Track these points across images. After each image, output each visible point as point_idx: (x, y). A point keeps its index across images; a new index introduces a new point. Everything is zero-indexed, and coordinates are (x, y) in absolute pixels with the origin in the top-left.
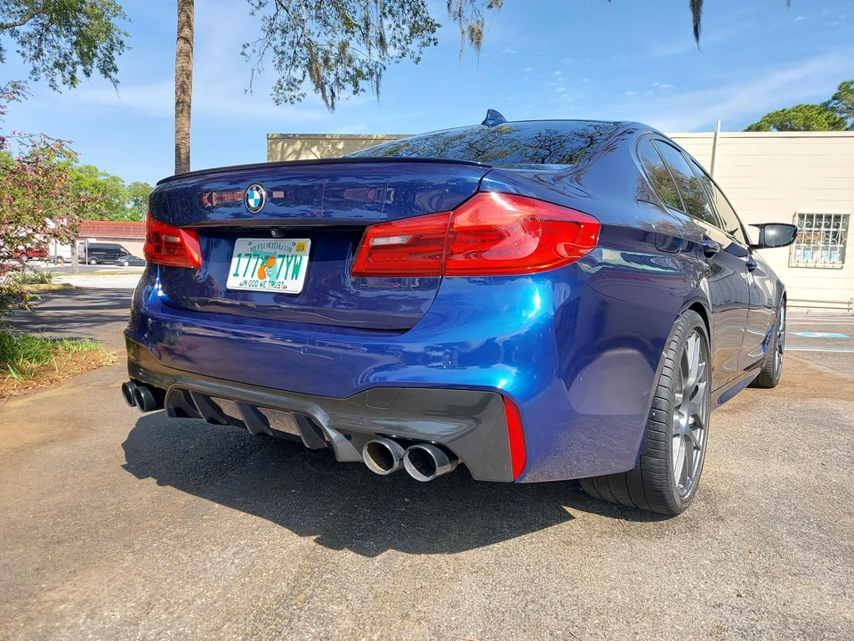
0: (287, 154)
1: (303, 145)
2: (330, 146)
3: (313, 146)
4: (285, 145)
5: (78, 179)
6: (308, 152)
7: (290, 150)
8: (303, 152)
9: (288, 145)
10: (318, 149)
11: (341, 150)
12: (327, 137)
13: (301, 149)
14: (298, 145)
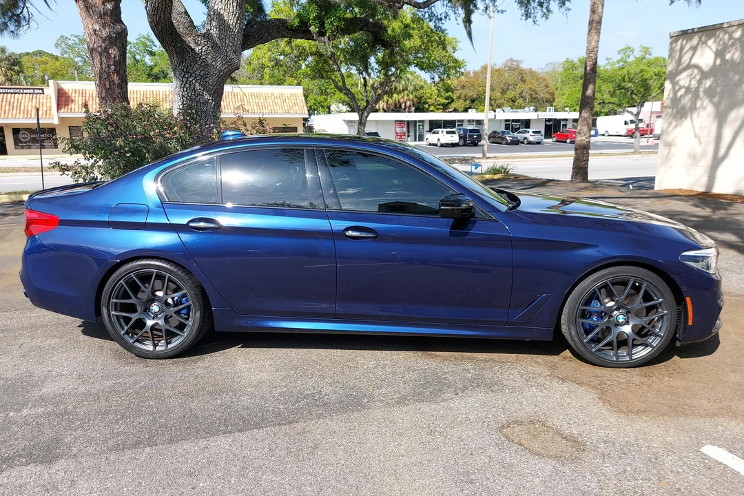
0: (685, 51)
1: (700, 40)
2: (727, 36)
3: (709, 38)
4: (684, 42)
5: (641, 72)
6: (704, 45)
7: (688, 47)
8: (699, 47)
9: (687, 42)
10: (715, 41)
11: (736, 40)
12: (725, 26)
13: (698, 45)
14: (695, 41)
